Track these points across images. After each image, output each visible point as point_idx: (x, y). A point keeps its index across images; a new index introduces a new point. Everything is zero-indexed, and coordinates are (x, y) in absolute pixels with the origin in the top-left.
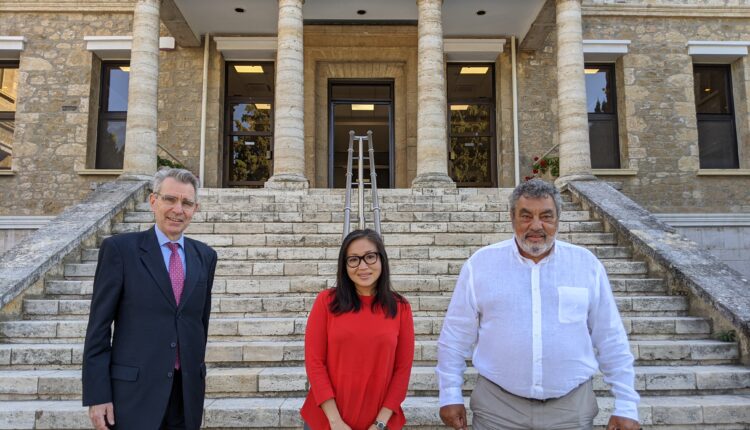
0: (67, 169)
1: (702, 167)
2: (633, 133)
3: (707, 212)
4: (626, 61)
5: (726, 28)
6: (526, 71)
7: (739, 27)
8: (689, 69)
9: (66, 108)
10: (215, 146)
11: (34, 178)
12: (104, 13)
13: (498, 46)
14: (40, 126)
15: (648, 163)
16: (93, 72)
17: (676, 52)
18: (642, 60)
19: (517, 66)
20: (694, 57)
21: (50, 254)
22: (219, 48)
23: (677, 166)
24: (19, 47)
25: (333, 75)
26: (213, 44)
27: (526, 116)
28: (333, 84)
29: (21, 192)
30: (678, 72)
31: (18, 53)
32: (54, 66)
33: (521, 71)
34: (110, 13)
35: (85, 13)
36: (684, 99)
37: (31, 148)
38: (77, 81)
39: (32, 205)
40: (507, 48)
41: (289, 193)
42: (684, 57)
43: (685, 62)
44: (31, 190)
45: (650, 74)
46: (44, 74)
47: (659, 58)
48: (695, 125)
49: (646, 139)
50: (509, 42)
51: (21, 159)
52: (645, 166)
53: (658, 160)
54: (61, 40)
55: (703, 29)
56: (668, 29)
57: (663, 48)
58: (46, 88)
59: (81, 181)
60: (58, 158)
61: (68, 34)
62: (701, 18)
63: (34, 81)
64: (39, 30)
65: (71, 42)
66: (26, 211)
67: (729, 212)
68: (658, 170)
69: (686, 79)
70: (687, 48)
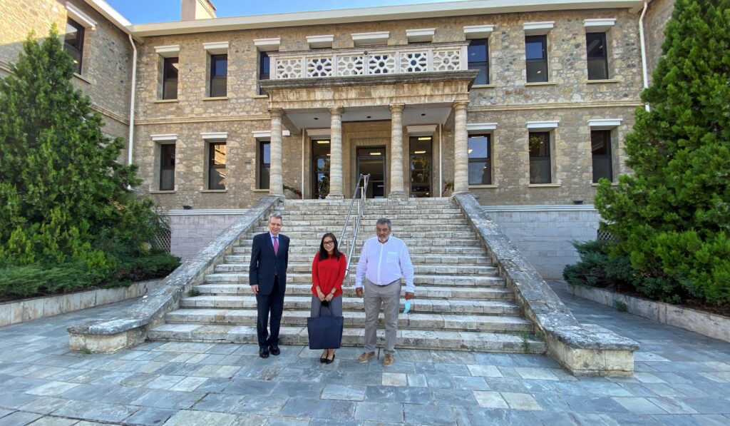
0: (248, 189)
1: (531, 183)
2: (497, 168)
3: (532, 204)
4: (495, 133)
5: (547, 114)
6: (446, 140)
7: (554, 113)
8: (527, 135)
9: (246, 163)
10: (308, 177)
11: (234, 193)
12: (260, 120)
13: (433, 128)
14: (236, 170)
15: (504, 181)
16: (257, 147)
17: (520, 127)
18: (503, 132)
19: (442, 138)
20: (529, 129)
21: (242, 230)
22: (308, 135)
23: (518, 183)
24: (226, 137)
25: (358, 144)
26: (306, 133)
27: (446, 161)
28: (358, 148)
29: (230, 199)
30: (521, 137)
31: (225, 139)
32: (241, 144)
33: (444, 140)
34: (262, 120)
35: (252, 121)
36: (523, 150)
37: (233, 180)
38: (250, 151)
39: (234, 204)
40: (437, 129)
41: (336, 201)
42: (525, 129)
43: (525, 132)
44: (234, 198)
45: (507, 138)
46: (237, 148)
47: (512, 131)
48: (529, 163)
49: (503, 170)
50: (438, 126)
51: (229, 185)
52: (502, 184)
53: (509, 181)
54: (242, 133)
55: (535, 115)
56: (517, 116)
57: (515, 125)
58: (238, 154)
59: (254, 194)
60: (245, 184)
61: (246, 130)
62: (534, 110)
63: (232, 151)
64: (233, 129)
65: (247, 134)
66: (232, 207)
67: (544, 204)
68: (509, 185)
69: (525, 140)
70: (526, 125)
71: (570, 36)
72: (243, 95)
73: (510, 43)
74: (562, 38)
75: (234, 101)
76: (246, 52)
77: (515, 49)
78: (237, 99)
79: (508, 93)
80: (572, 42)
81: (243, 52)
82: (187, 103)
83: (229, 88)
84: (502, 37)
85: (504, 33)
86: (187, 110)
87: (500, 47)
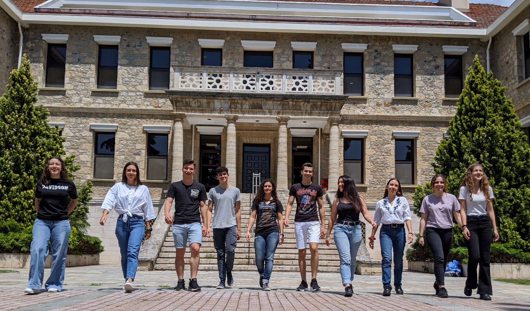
2: (369, 169)
4: (367, 139)
5: (410, 125)
6: (325, 142)
7: (416, 124)
8: (393, 142)
9: (135, 154)
12: (150, 114)
13: (313, 131)
14: (124, 161)
15: (373, 181)
16: (147, 139)
17: (388, 135)
18: (374, 138)
19: (321, 141)
20: (395, 137)
22: (198, 130)
24: (116, 128)
25: (245, 141)
26: (196, 129)
27: (324, 161)
28: (245, 145)
30: (389, 144)
31: (115, 131)
32: (130, 135)
33: (323, 142)
34: (153, 115)
36: (390, 155)
38: (140, 143)
40: (317, 133)
42: (392, 137)
43: (392, 139)
45: (377, 144)
46: (126, 140)
47: (381, 137)
48: (394, 166)
49: (373, 172)
50: (318, 129)
51: (117, 174)
52: (372, 183)
53: (377, 181)
55: (400, 125)
57: (383, 133)
58: (127, 145)
62: (399, 121)
63: (121, 142)
64: (123, 121)
69: (392, 146)
71: (431, 58)
72: (134, 89)
73: (382, 61)
74: (425, 60)
75: (124, 93)
76: (137, 47)
77: (385, 66)
78: (127, 92)
79: (378, 105)
80: (433, 63)
81: (135, 46)
82: (75, 92)
83: (120, 80)
84: (374, 54)
85: (376, 51)
86: (75, 99)
87: (372, 64)
